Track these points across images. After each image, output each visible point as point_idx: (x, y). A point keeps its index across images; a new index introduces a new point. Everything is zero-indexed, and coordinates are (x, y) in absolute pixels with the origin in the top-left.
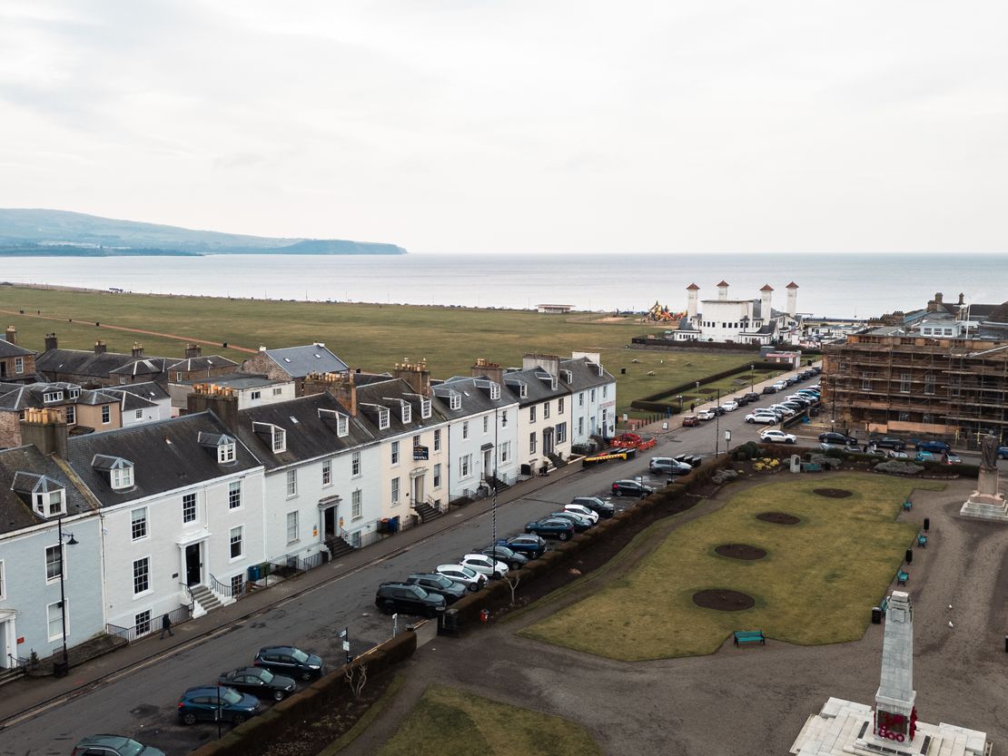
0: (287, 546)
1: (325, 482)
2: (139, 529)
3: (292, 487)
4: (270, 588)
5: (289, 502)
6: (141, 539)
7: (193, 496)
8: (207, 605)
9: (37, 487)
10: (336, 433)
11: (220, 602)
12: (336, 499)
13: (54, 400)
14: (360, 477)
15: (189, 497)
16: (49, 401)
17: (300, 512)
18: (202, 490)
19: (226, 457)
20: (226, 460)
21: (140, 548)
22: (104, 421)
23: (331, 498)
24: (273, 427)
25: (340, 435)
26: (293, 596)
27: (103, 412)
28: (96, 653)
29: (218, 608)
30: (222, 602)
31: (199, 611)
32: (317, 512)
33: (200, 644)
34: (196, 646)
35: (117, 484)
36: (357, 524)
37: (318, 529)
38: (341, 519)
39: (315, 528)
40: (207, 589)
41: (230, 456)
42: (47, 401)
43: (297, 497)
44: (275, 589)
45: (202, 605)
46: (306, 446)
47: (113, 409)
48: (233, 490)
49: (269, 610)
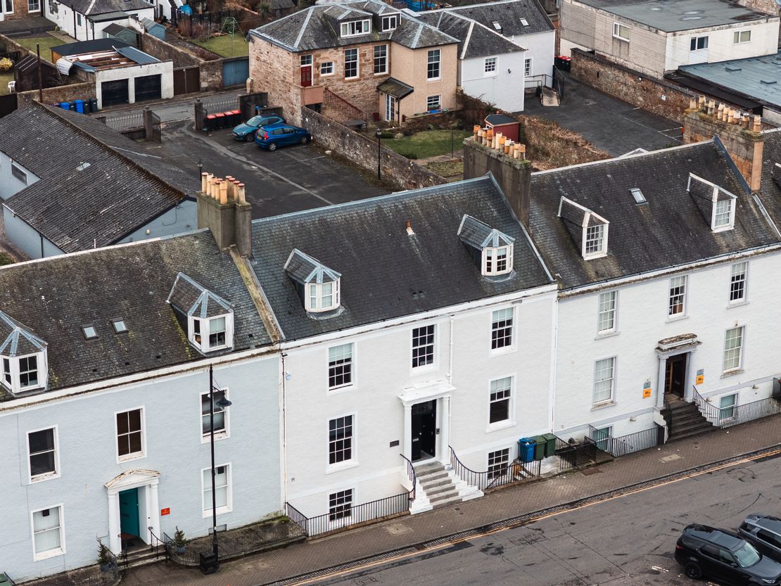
0: (592, 411)
1: (674, 310)
2: (340, 374)
3: (609, 317)
4: (544, 480)
5: (602, 343)
6: (343, 389)
7: (431, 329)
8: (435, 496)
9: (195, 307)
10: (709, 226)
11: (457, 494)
12: (690, 341)
13: (357, 34)
14: (746, 304)
15: (423, 330)
16: (349, 35)
17: (619, 359)
18: (445, 320)
19: (494, 266)
20: (494, 272)
21: (340, 401)
22: (430, 75)
23: (680, 338)
24: (588, 214)
25: (717, 228)
26: (572, 504)
27: (430, 60)
28: (262, 544)
29: (451, 503)
30: (461, 494)
31: (421, 504)
32: (654, 359)
33: (401, 563)
34: (393, 565)
35: (313, 305)
36: (732, 382)
37: (653, 387)
38: (700, 372)
39: (647, 385)
40: (443, 469)
41: (501, 266)
42: (346, 34)
43: (616, 335)
44: (551, 483)
45: (428, 494)
46: (645, 248)
47: (447, 56)
48: (499, 320)
49: (523, 524)
